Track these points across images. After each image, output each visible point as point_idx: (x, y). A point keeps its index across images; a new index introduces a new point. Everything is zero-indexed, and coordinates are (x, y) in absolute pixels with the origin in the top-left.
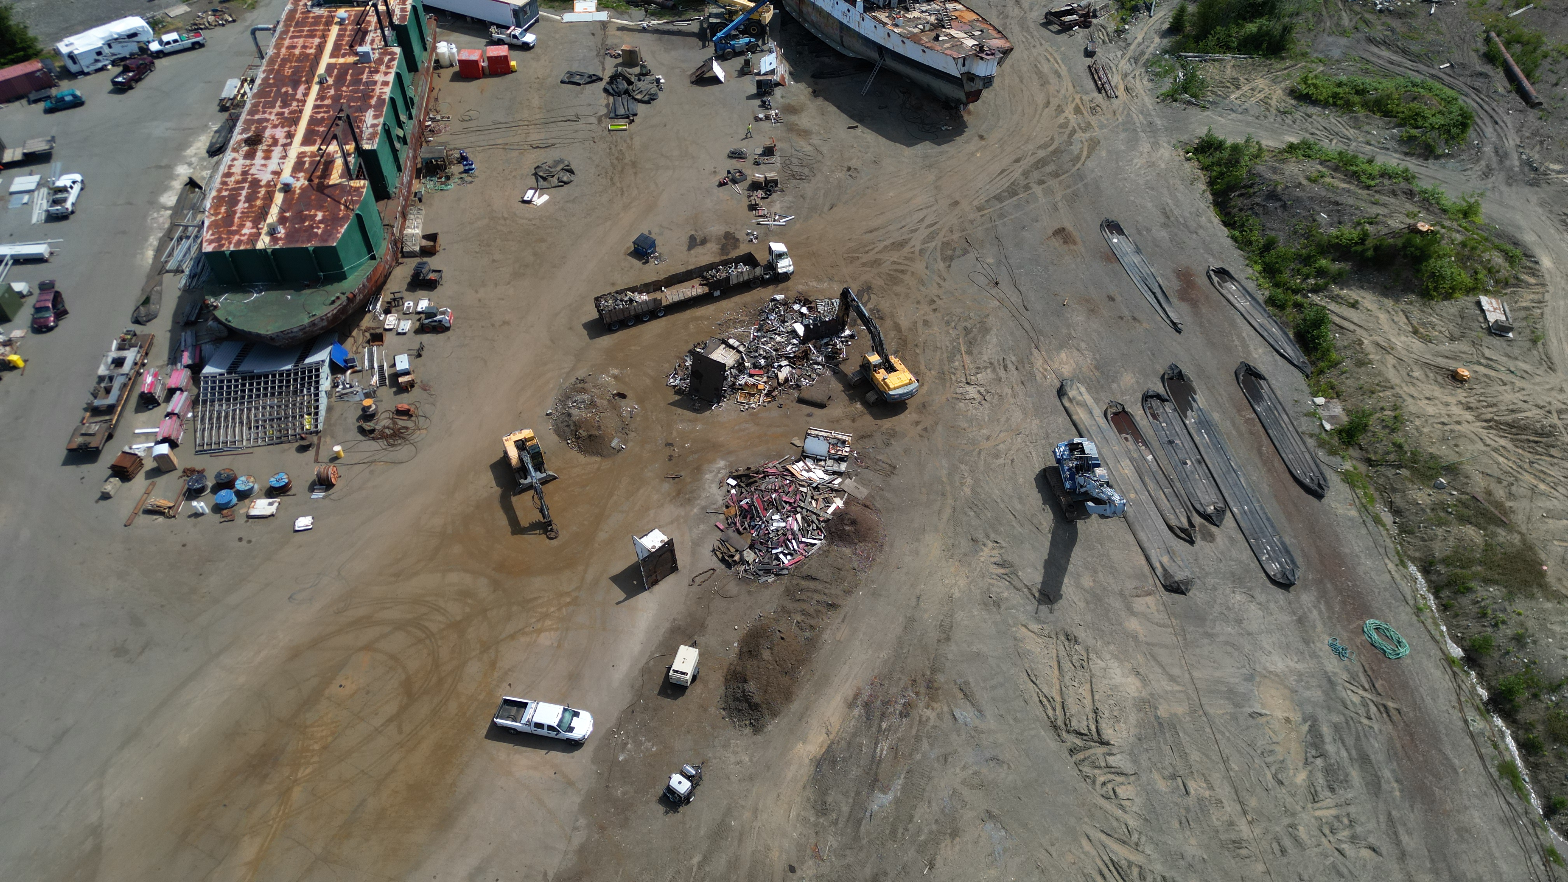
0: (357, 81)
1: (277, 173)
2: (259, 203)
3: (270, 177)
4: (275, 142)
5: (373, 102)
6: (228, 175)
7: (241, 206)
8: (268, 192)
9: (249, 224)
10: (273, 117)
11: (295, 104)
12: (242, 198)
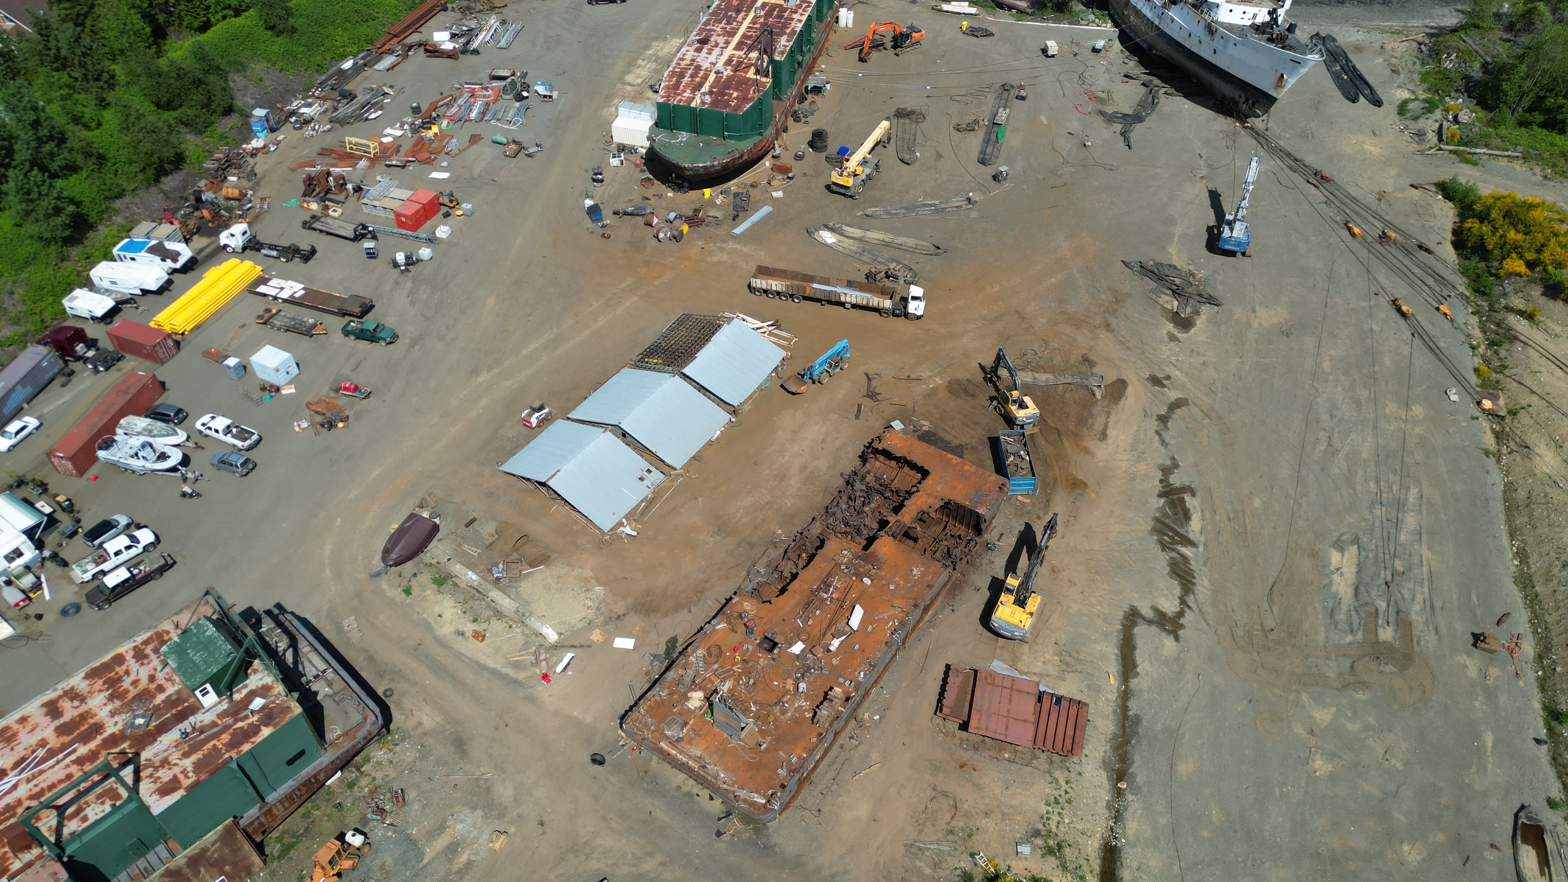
0: (781, 17)
1: (714, 64)
2: (698, 79)
3: (709, 65)
4: (717, 45)
5: (788, 31)
6: (682, 59)
7: (687, 79)
8: (705, 74)
9: (689, 91)
10: (718, 29)
11: (735, 23)
12: (688, 75)
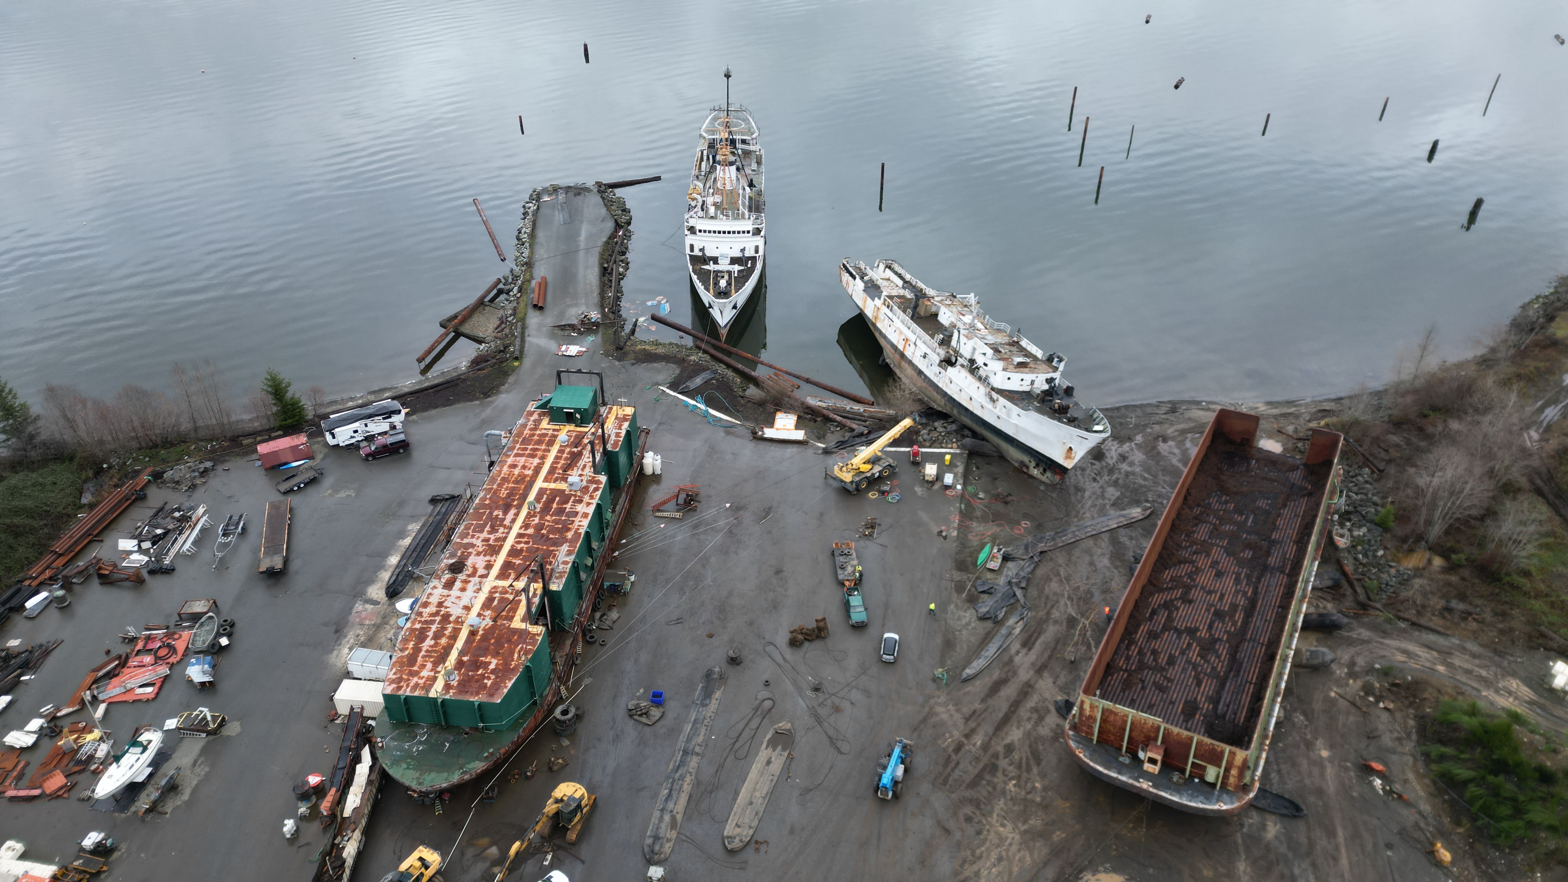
0: (561, 511)
1: (467, 608)
2: (443, 641)
3: (461, 612)
4: (475, 572)
5: (570, 535)
6: (425, 604)
7: (429, 642)
8: (454, 629)
9: (429, 665)
10: (479, 543)
11: (501, 530)
12: (431, 634)
